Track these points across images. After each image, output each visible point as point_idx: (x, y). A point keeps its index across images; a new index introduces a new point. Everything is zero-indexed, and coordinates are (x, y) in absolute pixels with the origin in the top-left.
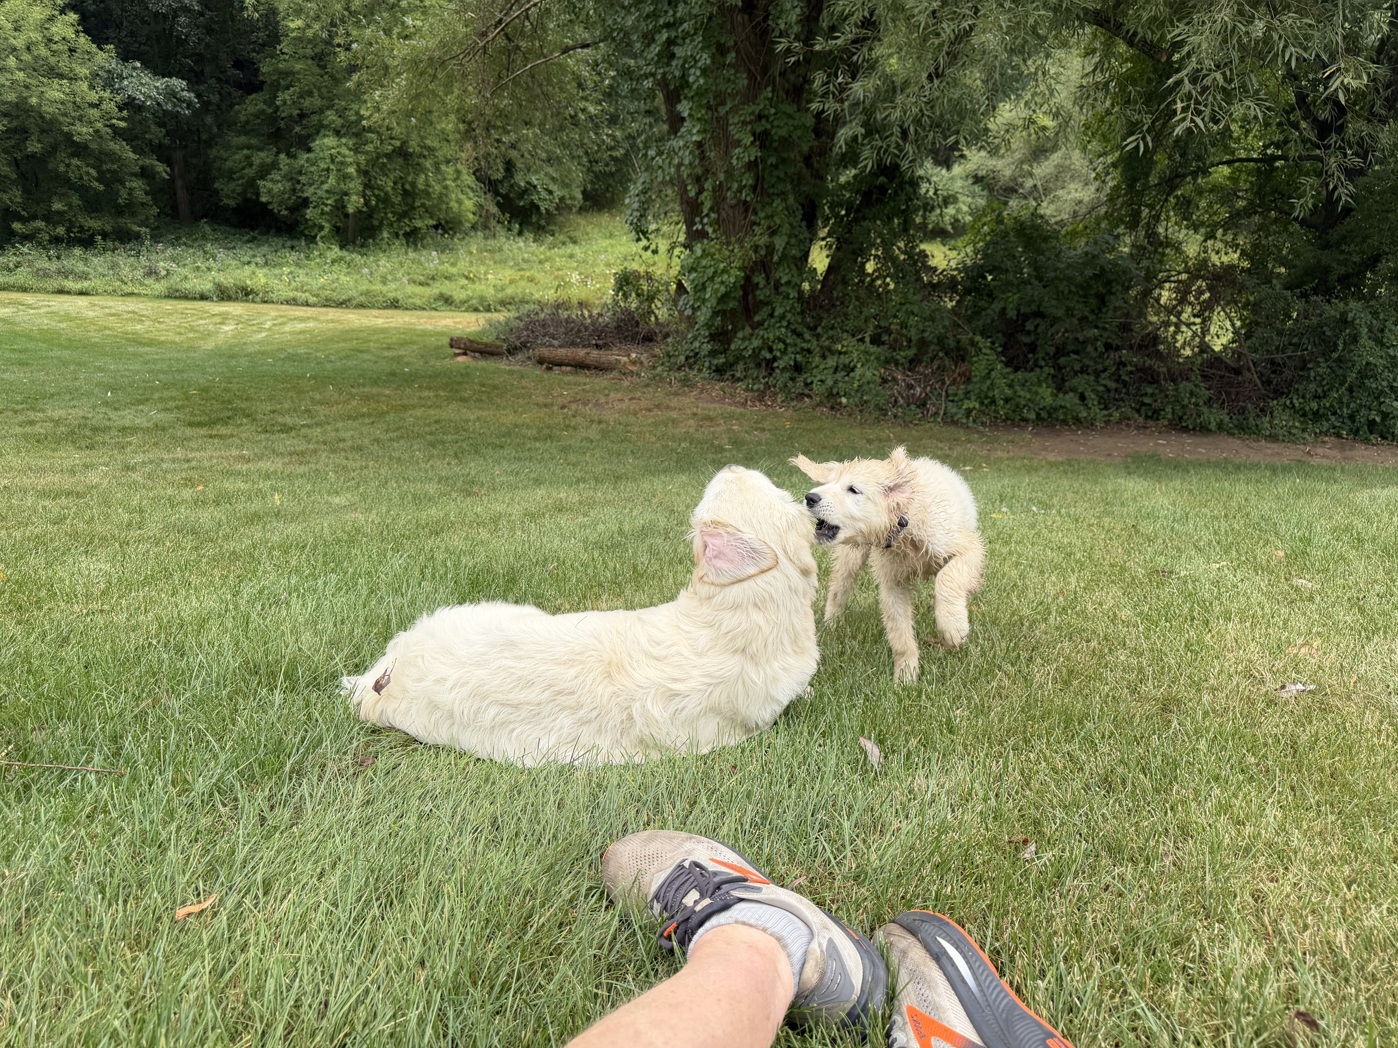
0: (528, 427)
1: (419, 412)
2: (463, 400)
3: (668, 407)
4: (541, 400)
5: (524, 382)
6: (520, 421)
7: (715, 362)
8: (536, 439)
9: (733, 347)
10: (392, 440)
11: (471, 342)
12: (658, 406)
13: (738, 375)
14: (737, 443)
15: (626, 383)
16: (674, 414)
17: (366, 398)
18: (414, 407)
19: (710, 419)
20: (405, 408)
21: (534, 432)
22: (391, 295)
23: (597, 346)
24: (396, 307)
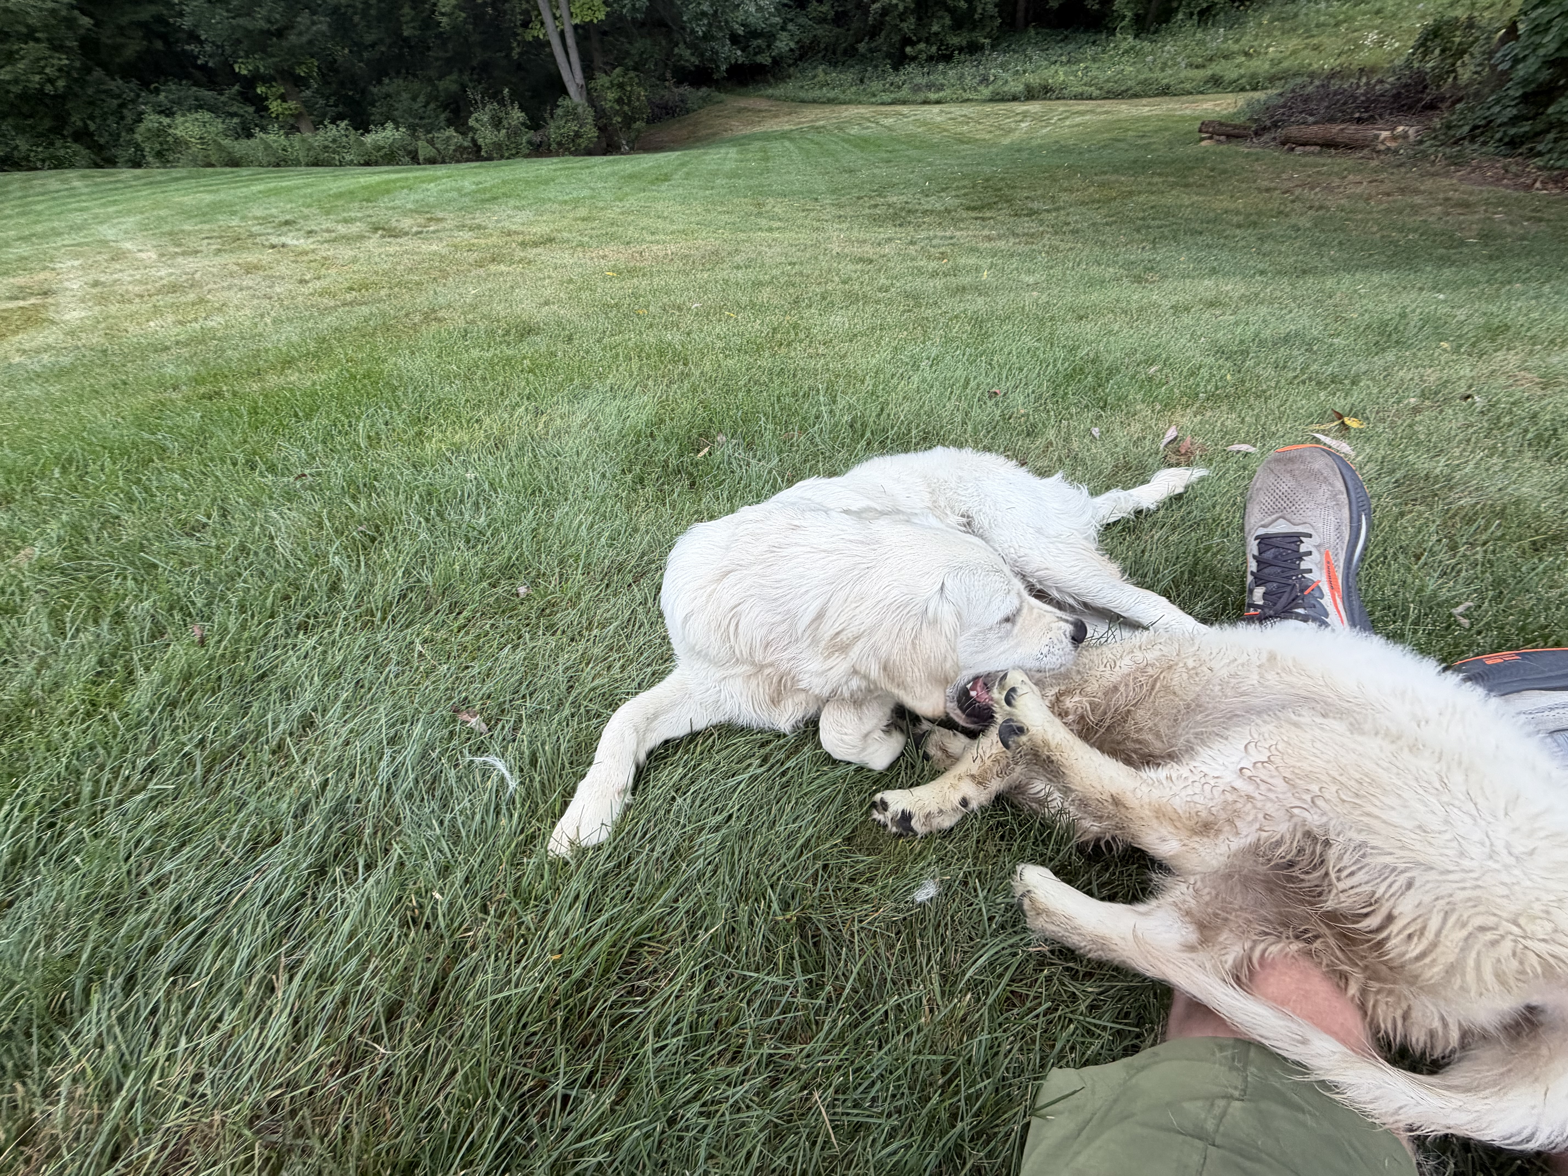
0: (1238, 213)
1: (1142, 198)
2: (1186, 186)
3: (1417, 192)
4: (1266, 183)
5: (1257, 167)
6: (1233, 206)
7: (1512, 131)
8: (1239, 226)
9: (1551, 110)
10: (1107, 224)
11: (1221, 124)
12: (1402, 191)
13: (1540, 147)
14: (1486, 237)
15: (1374, 163)
16: (1418, 200)
17: (1102, 185)
18: (1140, 193)
19: (1466, 205)
20: (1131, 193)
21: (1241, 218)
22: (1165, 81)
23: (1359, 121)
24: (1166, 94)
